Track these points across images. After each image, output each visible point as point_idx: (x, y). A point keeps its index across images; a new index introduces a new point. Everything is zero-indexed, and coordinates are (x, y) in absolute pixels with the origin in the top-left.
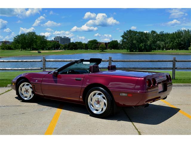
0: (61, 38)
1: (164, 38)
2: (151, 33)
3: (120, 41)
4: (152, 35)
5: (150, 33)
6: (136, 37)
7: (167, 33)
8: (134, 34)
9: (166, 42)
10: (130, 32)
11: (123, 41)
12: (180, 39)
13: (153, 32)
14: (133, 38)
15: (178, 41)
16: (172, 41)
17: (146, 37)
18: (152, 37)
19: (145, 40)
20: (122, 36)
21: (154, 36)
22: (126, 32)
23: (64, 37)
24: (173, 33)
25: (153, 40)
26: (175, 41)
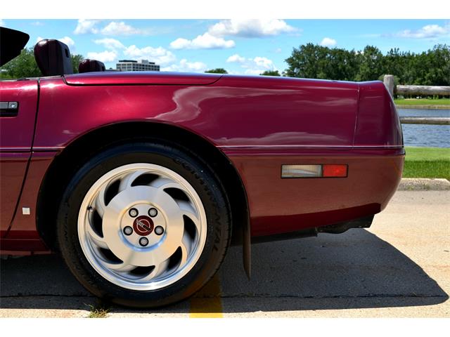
0: (134, 65)
1: (398, 66)
2: (365, 52)
3: (283, 73)
4: (368, 57)
5: (362, 53)
6: (324, 63)
7: (409, 54)
8: (321, 56)
9: (403, 76)
10: (310, 49)
11: (291, 74)
12: (439, 70)
13: (371, 50)
14: (317, 66)
15: (436, 74)
16: (419, 75)
17: (352, 64)
18: (366, 64)
19: (349, 70)
20: (289, 59)
21: (373, 61)
22: (300, 50)
23: (143, 61)
24: (424, 53)
25: (368, 70)
26: (428, 75)
